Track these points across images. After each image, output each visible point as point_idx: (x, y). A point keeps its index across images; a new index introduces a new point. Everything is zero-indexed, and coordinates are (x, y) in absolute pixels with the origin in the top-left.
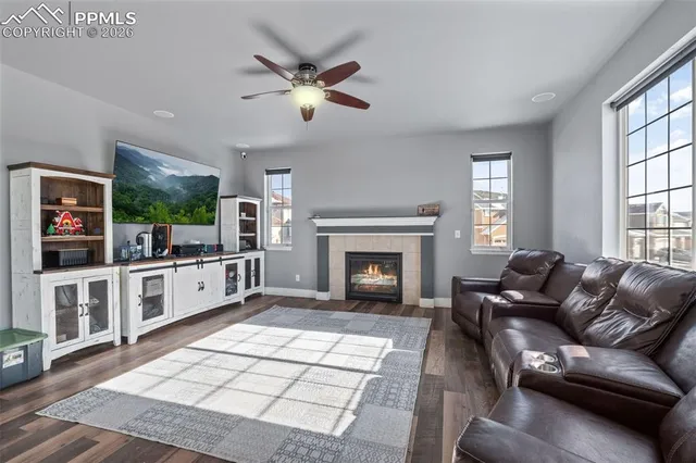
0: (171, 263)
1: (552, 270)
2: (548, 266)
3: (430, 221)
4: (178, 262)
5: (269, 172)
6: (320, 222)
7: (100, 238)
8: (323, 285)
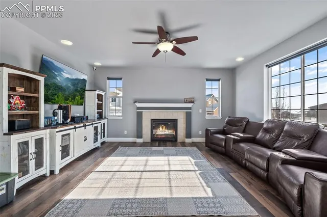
0: (73, 127)
1: (246, 125)
2: (245, 123)
3: (190, 105)
4: (77, 126)
5: (109, 79)
6: (139, 105)
7: (37, 112)
8: (139, 135)
